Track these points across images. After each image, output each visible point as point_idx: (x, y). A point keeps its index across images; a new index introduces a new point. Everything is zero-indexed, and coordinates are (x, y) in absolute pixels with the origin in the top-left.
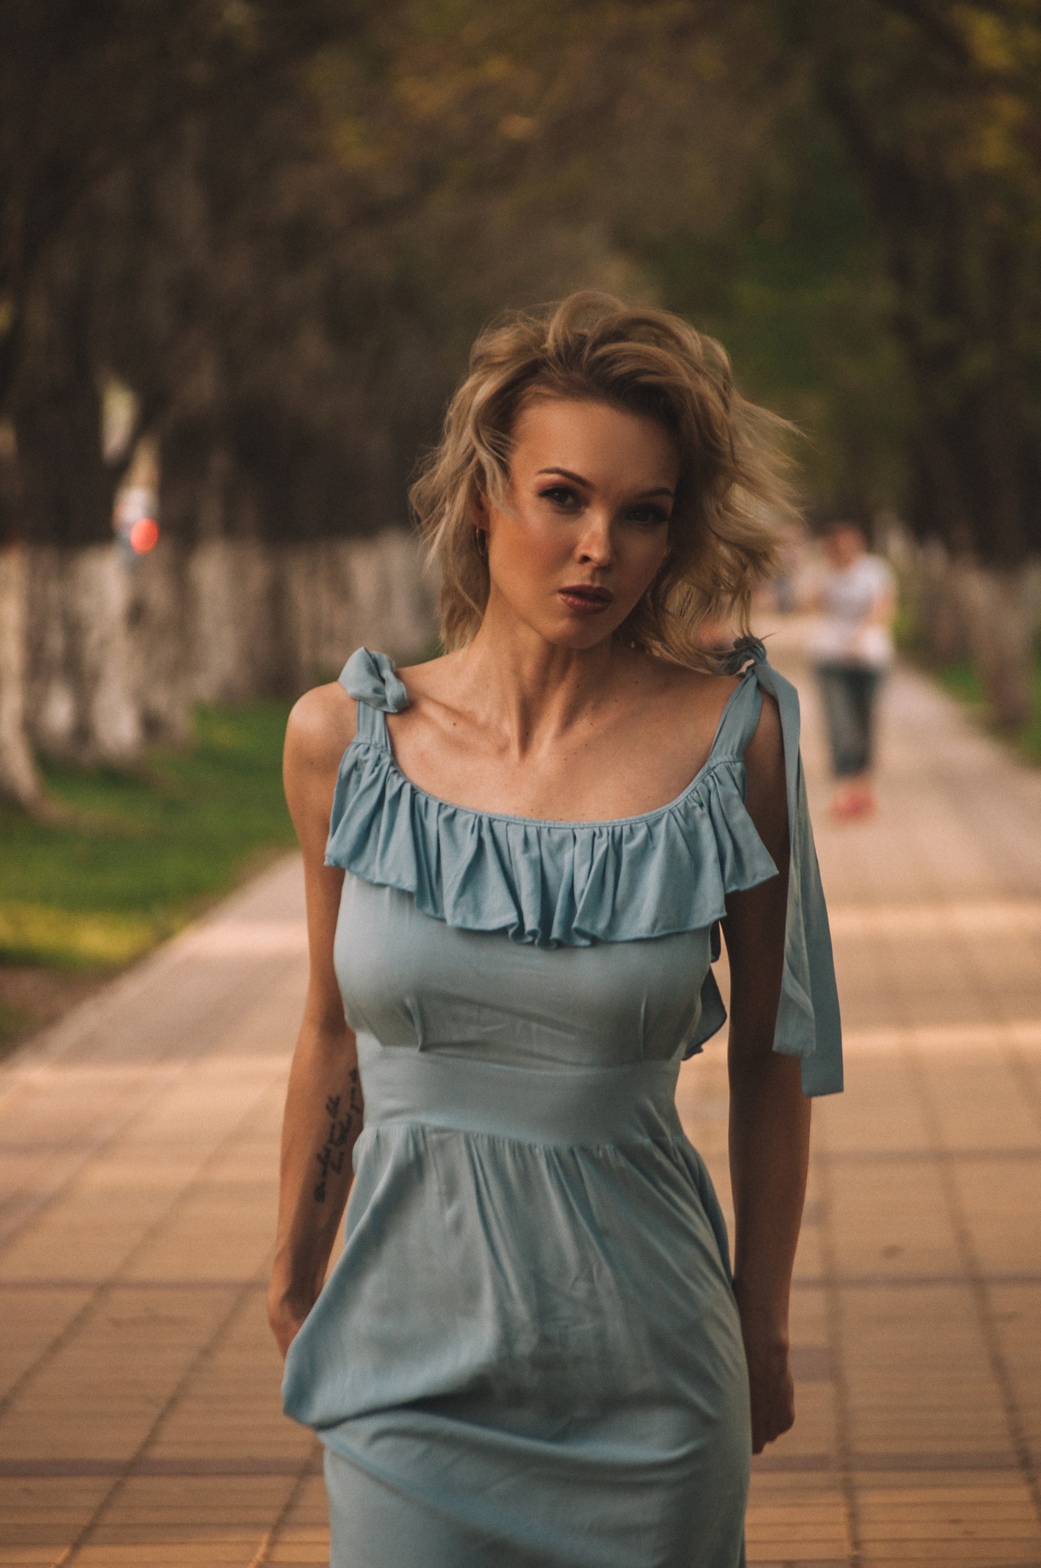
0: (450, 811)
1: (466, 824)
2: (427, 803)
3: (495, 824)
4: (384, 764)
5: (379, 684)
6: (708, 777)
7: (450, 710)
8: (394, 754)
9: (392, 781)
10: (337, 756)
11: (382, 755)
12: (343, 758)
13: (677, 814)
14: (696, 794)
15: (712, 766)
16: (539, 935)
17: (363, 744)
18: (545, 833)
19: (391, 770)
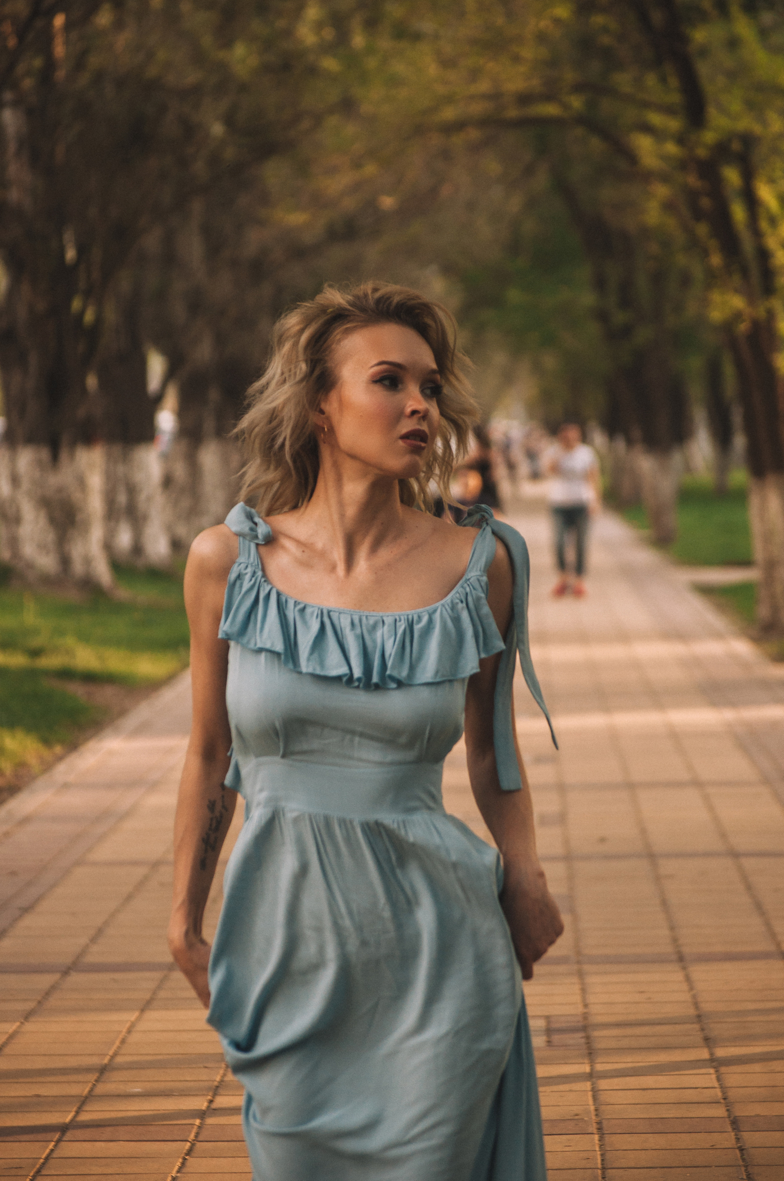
0: (301, 606)
1: (312, 613)
2: (286, 601)
3: (331, 613)
4: (258, 576)
5: (253, 526)
6: (466, 585)
7: (298, 542)
8: (263, 570)
9: (264, 587)
10: (226, 570)
11: (257, 570)
12: (231, 571)
13: (447, 607)
14: (458, 595)
15: (468, 578)
16: (363, 680)
17: (243, 563)
18: (364, 619)
19: (263, 580)
